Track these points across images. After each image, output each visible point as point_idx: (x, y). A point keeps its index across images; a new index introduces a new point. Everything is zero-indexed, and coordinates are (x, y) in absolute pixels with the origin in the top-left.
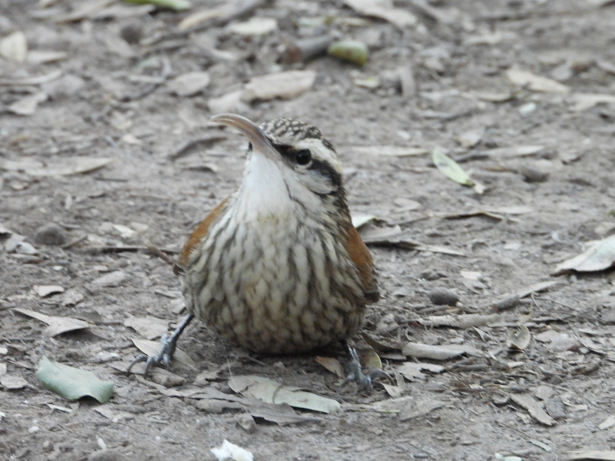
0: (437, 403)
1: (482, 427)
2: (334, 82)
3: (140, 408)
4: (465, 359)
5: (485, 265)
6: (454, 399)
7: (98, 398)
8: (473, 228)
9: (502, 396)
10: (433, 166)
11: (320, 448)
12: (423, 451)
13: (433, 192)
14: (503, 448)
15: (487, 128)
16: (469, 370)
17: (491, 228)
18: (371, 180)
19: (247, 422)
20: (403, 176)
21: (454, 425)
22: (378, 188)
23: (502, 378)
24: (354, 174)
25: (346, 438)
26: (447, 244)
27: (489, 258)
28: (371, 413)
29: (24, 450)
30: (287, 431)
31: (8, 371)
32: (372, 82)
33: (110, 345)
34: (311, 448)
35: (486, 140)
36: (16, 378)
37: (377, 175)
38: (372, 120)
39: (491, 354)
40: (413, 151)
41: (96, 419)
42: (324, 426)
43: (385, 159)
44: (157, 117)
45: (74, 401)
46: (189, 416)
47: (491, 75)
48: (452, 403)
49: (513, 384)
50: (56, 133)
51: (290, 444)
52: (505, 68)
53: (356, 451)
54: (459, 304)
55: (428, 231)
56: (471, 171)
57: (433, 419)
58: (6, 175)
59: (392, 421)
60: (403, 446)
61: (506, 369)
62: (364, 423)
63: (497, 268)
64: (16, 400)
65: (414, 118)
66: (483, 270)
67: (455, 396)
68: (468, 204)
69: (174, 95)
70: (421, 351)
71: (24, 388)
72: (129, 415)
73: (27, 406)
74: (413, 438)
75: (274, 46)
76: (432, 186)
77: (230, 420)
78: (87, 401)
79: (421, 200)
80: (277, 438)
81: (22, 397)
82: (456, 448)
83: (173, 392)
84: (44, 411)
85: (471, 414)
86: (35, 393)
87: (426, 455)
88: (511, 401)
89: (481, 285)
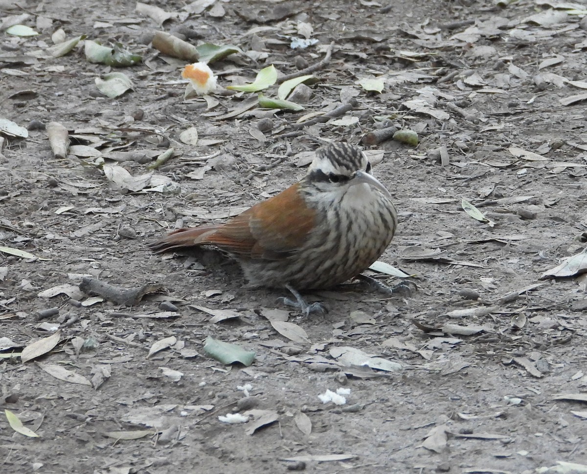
0: (466, 364)
1: (495, 379)
2: (397, 156)
3: (272, 369)
4: (484, 335)
5: (495, 273)
6: (477, 361)
7: (244, 363)
8: (487, 250)
9: (509, 359)
10: (462, 210)
11: (389, 394)
12: (457, 396)
13: (462, 226)
14: (509, 393)
15: (496, 185)
16: (486, 342)
17: (500, 249)
18: (421, 219)
19: (341, 378)
20: (442, 216)
21: (477, 378)
22: (426, 224)
23: (508, 347)
24: (411, 215)
25: (407, 387)
26: (471, 260)
27: (498, 269)
28: (423, 371)
29: (196, 398)
30: (368, 383)
31: (185, 346)
32: (421, 157)
33: (252, 328)
34: (384, 394)
35: (495, 192)
36: (190, 350)
37: (425, 216)
38: (422, 180)
39: (501, 331)
40: (448, 200)
41: (243, 377)
42: (392, 379)
43: (430, 205)
44: (282, 180)
45: (229, 365)
46: (304, 374)
47: (497, 151)
48: (475, 363)
49: (515, 351)
50: (217, 191)
51: (369, 391)
52: (508, 146)
53: (413, 396)
54: (479, 299)
55: (458, 252)
56: (486, 213)
57: (463, 373)
58: (185, 218)
59: (436, 376)
60: (443, 392)
61: (510, 341)
62: (418, 377)
63: (503, 275)
64: (191, 365)
65: (449, 179)
66: (495, 277)
67: (477, 359)
68: (484, 234)
69: (294, 166)
70: (454, 330)
71: (196, 357)
72: (265, 374)
73: (198, 368)
74: (450, 386)
75: (358, 133)
76: (461, 223)
77: (331, 376)
78: (237, 365)
79: (454, 231)
80: (362, 388)
81: (195, 363)
82: (478, 393)
83: (293, 358)
84: (209, 372)
85: (488, 370)
86: (203, 360)
87: (459, 398)
88: (514, 362)
89: (493, 286)
